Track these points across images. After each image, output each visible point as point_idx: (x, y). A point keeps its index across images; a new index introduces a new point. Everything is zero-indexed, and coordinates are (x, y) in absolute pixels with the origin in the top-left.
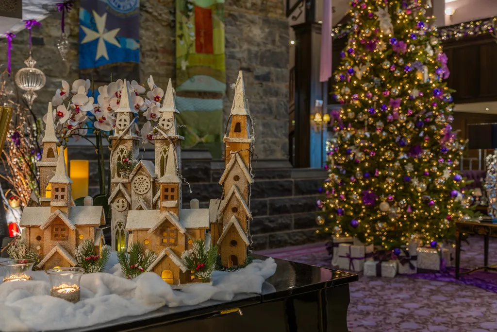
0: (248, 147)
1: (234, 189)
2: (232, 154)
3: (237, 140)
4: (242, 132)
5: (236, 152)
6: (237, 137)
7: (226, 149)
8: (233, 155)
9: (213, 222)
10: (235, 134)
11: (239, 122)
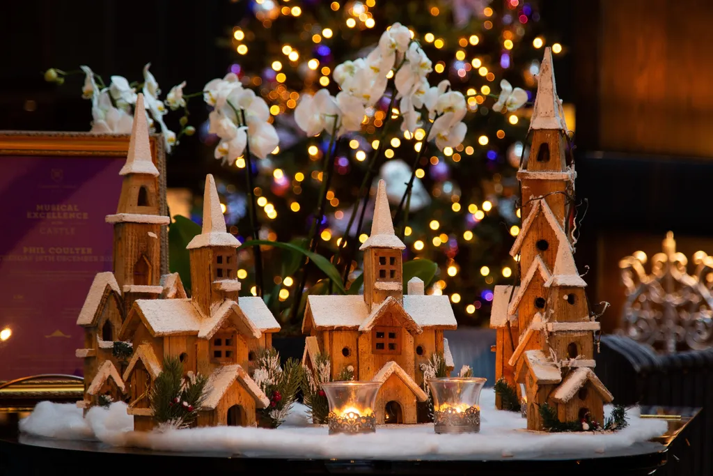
0: (562, 188)
1: (539, 265)
2: (532, 199)
3: (542, 175)
4: (551, 160)
5: (541, 196)
6: (542, 169)
7: (523, 192)
8: (536, 202)
9: (501, 326)
10: (539, 165)
11: (545, 142)
